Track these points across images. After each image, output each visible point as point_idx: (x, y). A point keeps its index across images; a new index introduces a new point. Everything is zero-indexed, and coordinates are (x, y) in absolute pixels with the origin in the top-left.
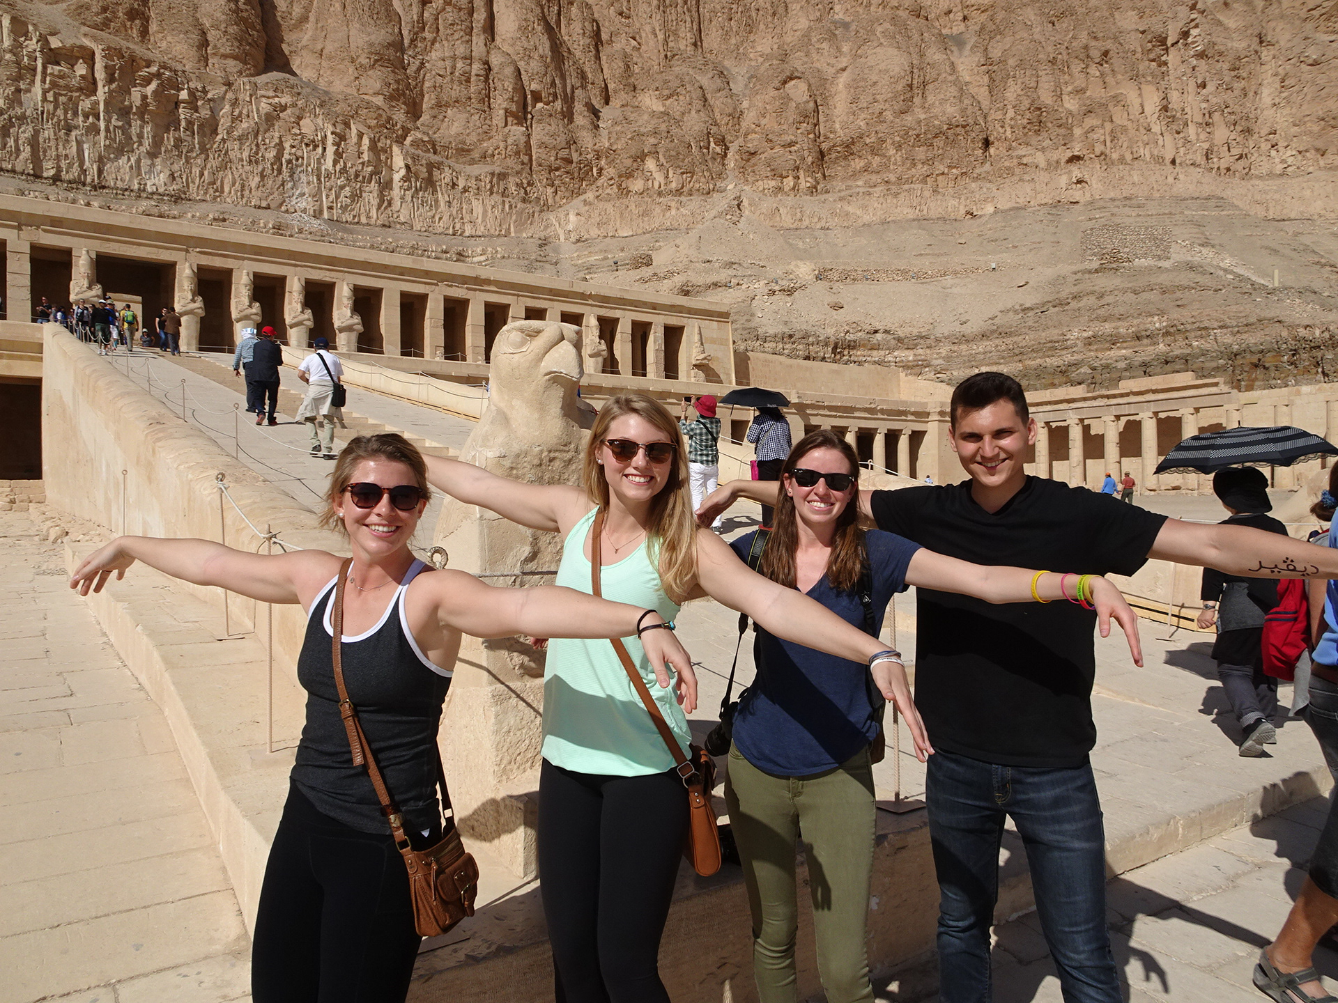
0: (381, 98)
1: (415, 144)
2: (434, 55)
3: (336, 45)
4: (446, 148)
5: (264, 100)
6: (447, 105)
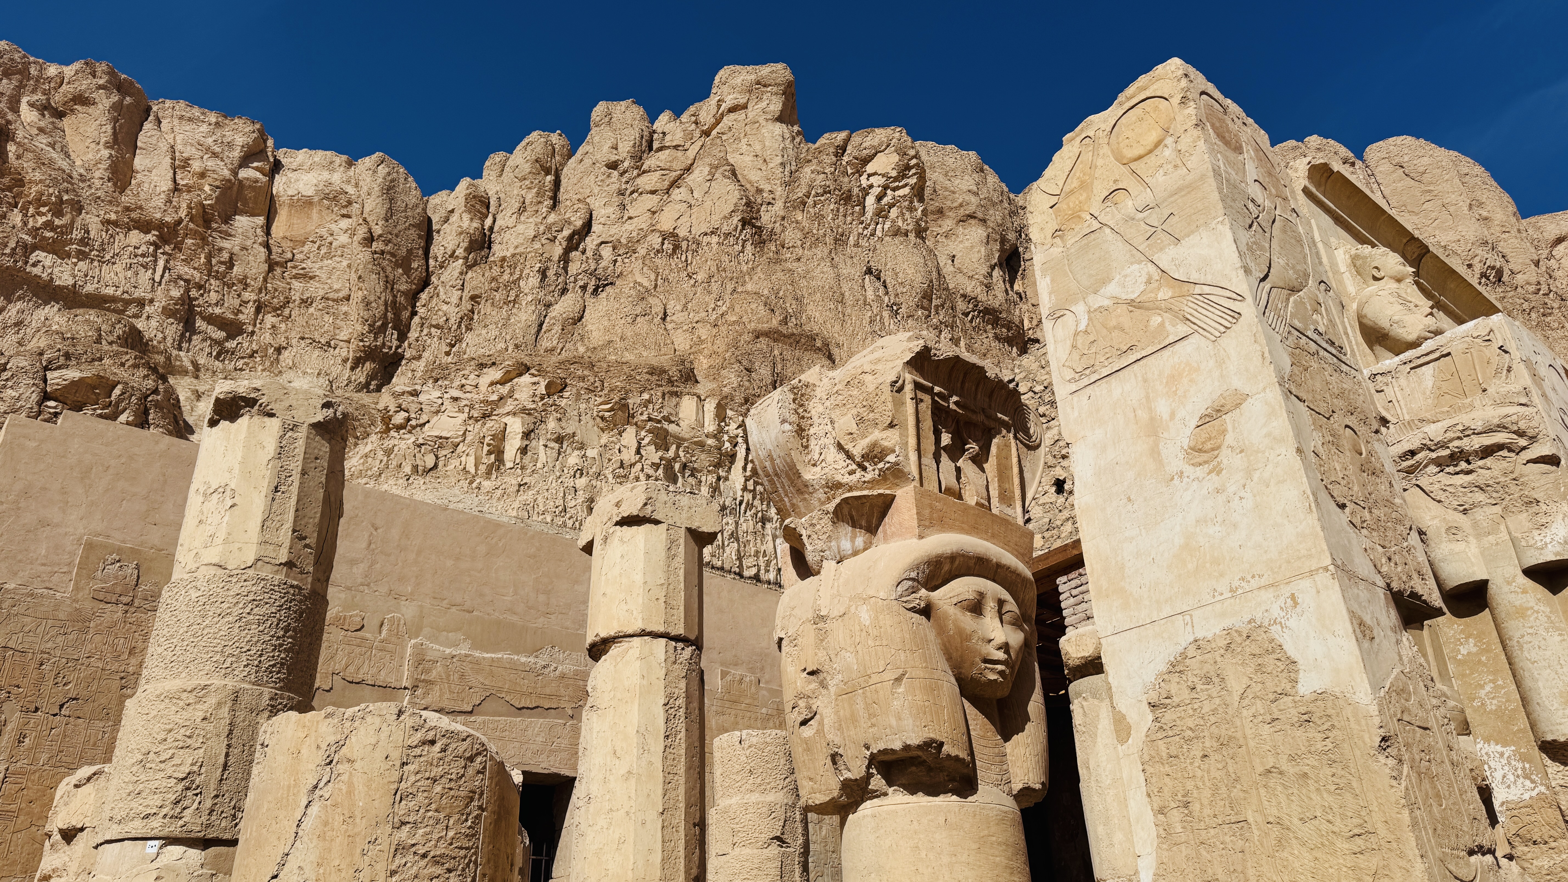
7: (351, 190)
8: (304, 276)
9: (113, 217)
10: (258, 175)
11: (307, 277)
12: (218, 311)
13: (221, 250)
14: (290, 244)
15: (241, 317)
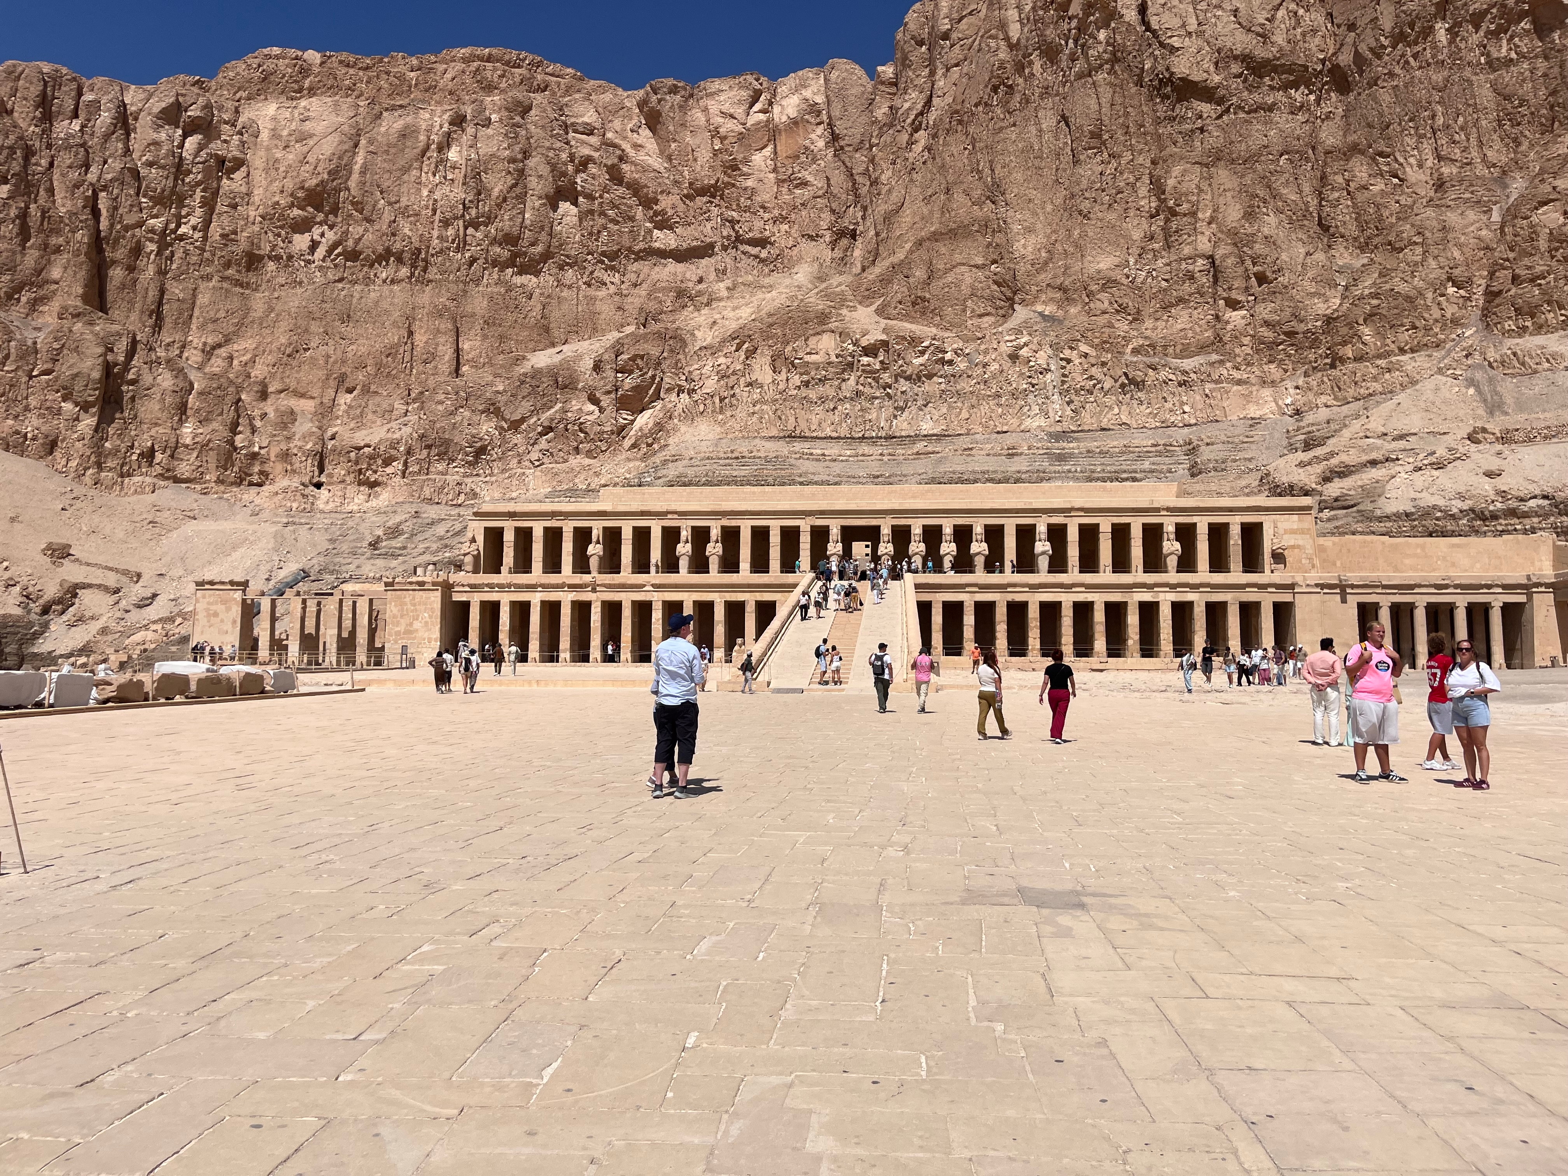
0: (1107, 316)
1: (1136, 351)
2: (1160, 263)
3: (1071, 279)
4: (1165, 347)
5: (1009, 344)
6: (1172, 305)
7: (820, 99)
8: (801, 184)
9: (685, 191)
10: (762, 117)
11: (804, 184)
12: (751, 235)
13: (746, 189)
14: (791, 160)
15: (767, 233)
